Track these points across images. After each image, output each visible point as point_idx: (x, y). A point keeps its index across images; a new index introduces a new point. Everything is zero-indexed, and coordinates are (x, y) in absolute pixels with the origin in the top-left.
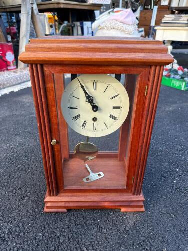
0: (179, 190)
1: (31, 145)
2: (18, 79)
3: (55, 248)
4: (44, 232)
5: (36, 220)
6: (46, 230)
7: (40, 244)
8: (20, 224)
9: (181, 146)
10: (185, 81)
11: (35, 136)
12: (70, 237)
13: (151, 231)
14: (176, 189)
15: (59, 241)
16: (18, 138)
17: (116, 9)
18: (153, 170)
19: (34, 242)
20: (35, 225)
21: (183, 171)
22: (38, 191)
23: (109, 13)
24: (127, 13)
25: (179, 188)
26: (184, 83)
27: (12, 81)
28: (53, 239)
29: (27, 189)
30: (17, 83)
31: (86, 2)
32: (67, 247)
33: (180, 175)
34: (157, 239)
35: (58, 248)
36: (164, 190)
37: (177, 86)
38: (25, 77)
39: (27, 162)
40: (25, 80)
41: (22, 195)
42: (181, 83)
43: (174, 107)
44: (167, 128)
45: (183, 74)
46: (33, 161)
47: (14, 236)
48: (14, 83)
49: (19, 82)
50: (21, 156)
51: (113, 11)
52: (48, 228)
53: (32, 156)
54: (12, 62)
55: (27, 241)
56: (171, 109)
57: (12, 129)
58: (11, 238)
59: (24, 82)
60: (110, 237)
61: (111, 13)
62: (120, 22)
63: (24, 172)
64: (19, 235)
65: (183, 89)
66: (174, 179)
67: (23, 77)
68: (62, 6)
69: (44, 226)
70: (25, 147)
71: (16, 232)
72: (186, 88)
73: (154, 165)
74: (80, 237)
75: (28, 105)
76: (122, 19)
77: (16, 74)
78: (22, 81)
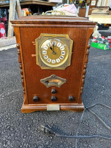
0: (104, 96)
1: (15, 75)
2: (8, 42)
3: (30, 125)
4: (23, 117)
5: (19, 111)
6: (25, 117)
7: (21, 124)
8: (9, 114)
9: (105, 75)
10: (106, 44)
11: (18, 71)
12: (39, 120)
13: (89, 116)
14: (103, 96)
15: (33, 122)
16: (7, 72)
17: (65, 4)
18: (89, 87)
19: (17, 122)
20: (18, 114)
21: (106, 87)
22: (20, 97)
23: (61, 6)
24: (72, 7)
25: (105, 95)
26: (105, 46)
27: (4, 43)
28: (29, 121)
29: (13, 96)
30: (7, 45)
31: (47, 1)
32: (38, 125)
33: (105, 89)
34: (92, 120)
35: (32, 125)
36: (96, 96)
37: (101, 47)
38: (12, 41)
39: (13, 83)
40: (12, 43)
41: (10, 99)
42: (103, 46)
43: (100, 57)
44: (96, 67)
45: (105, 41)
46: (17, 83)
47: (5, 120)
48: (5, 45)
49: (9, 44)
50: (9, 80)
51: (63, 6)
52: (26, 116)
53: (16, 80)
54: (4, 34)
55: (13, 122)
56: (98, 58)
57: (4, 67)
58: (3, 121)
59: (11, 45)
60: (64, 119)
61: (62, 7)
62: (68, 12)
63: (11, 88)
64: (8, 119)
65: (105, 49)
66: (102, 91)
67: (11, 42)
68: (34, 3)
69: (23, 114)
70: (12, 76)
71: (6, 117)
72: (107, 48)
73: (89, 84)
74: (46, 119)
75: (13, 56)
76: (69, 10)
77: (6, 40)
78: (10, 44)
